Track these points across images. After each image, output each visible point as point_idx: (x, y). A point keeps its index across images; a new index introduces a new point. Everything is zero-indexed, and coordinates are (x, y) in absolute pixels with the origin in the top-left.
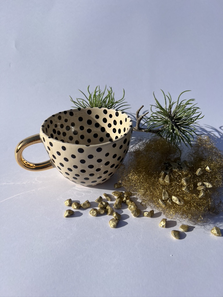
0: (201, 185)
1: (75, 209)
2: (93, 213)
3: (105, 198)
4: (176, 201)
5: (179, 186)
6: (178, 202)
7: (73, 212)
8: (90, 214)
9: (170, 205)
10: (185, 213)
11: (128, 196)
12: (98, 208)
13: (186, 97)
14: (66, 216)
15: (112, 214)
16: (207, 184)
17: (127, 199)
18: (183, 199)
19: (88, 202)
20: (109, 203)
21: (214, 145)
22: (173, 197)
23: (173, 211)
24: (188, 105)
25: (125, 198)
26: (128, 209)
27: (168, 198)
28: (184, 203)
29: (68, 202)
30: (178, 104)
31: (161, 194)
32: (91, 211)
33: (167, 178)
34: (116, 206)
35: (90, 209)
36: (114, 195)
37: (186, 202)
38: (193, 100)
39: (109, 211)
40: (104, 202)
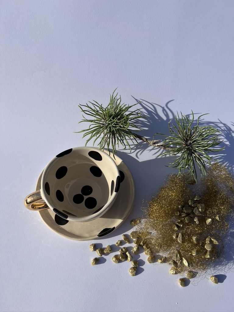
17: (144, 244)
20: (128, 246)
29: (93, 247)
34: (135, 253)
36: (132, 237)
40: (124, 248)
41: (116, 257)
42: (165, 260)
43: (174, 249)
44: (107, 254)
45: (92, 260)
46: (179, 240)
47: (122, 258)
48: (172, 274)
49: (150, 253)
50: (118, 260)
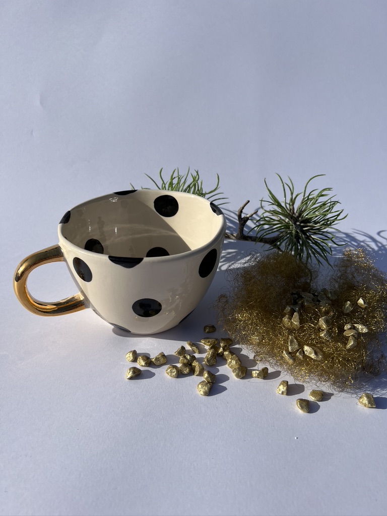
0: (350, 329)
1: (142, 366)
2: (171, 372)
3: (191, 349)
4: (310, 353)
5: (315, 329)
6: (313, 356)
7: (140, 370)
8: (166, 374)
9: (300, 359)
10: (326, 372)
11: (226, 346)
12: (179, 365)
13: (317, 186)
14: (129, 376)
15: (201, 374)
16: (360, 327)
17: (224, 350)
18: (321, 350)
19: (163, 356)
20: (196, 357)
21: (372, 263)
22: (306, 348)
23: (306, 369)
24: (320, 198)
25: (221, 349)
26: (227, 366)
27: (298, 348)
28: (323, 357)
29: (131, 355)
30: (304, 196)
31: (286, 341)
32: (168, 369)
33: (295, 318)
34: (208, 361)
35: (167, 367)
36: (204, 344)
37: (326, 356)
38: (329, 189)
39: (197, 369)
40: (189, 354)
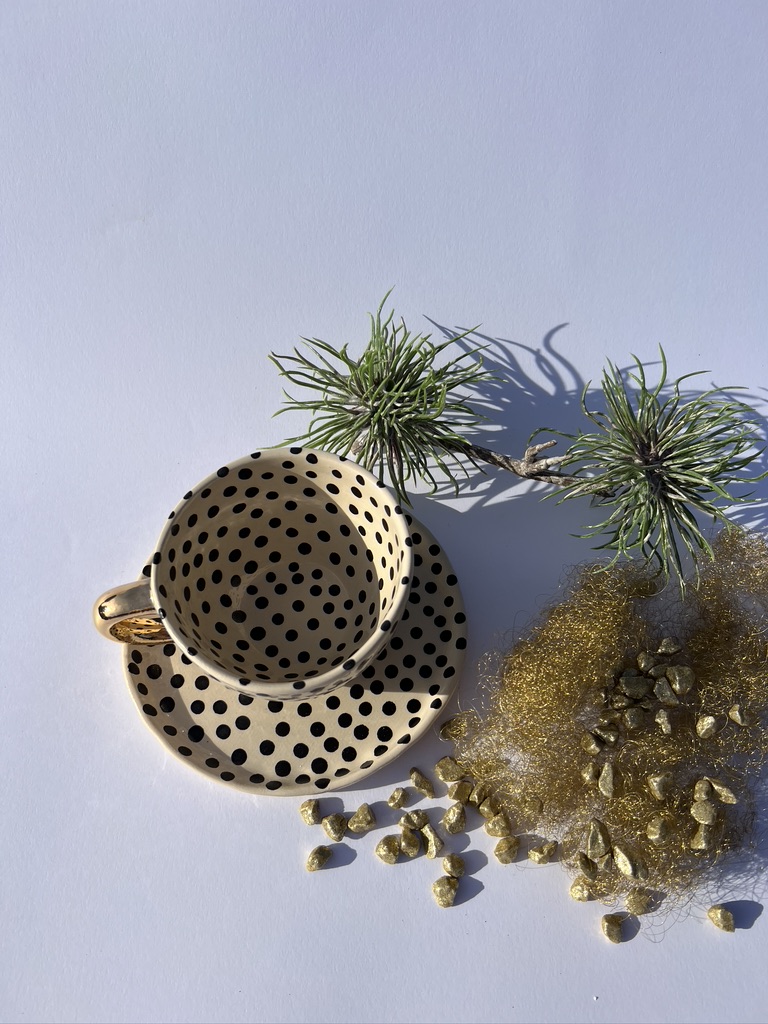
29: (310, 812)
34: (452, 828)
40: (416, 812)
41: (389, 841)
42: (554, 854)
43: (583, 818)
44: (359, 834)
45: (307, 854)
46: (605, 788)
47: (409, 844)
48: (580, 899)
49: (503, 828)
50: (397, 853)
